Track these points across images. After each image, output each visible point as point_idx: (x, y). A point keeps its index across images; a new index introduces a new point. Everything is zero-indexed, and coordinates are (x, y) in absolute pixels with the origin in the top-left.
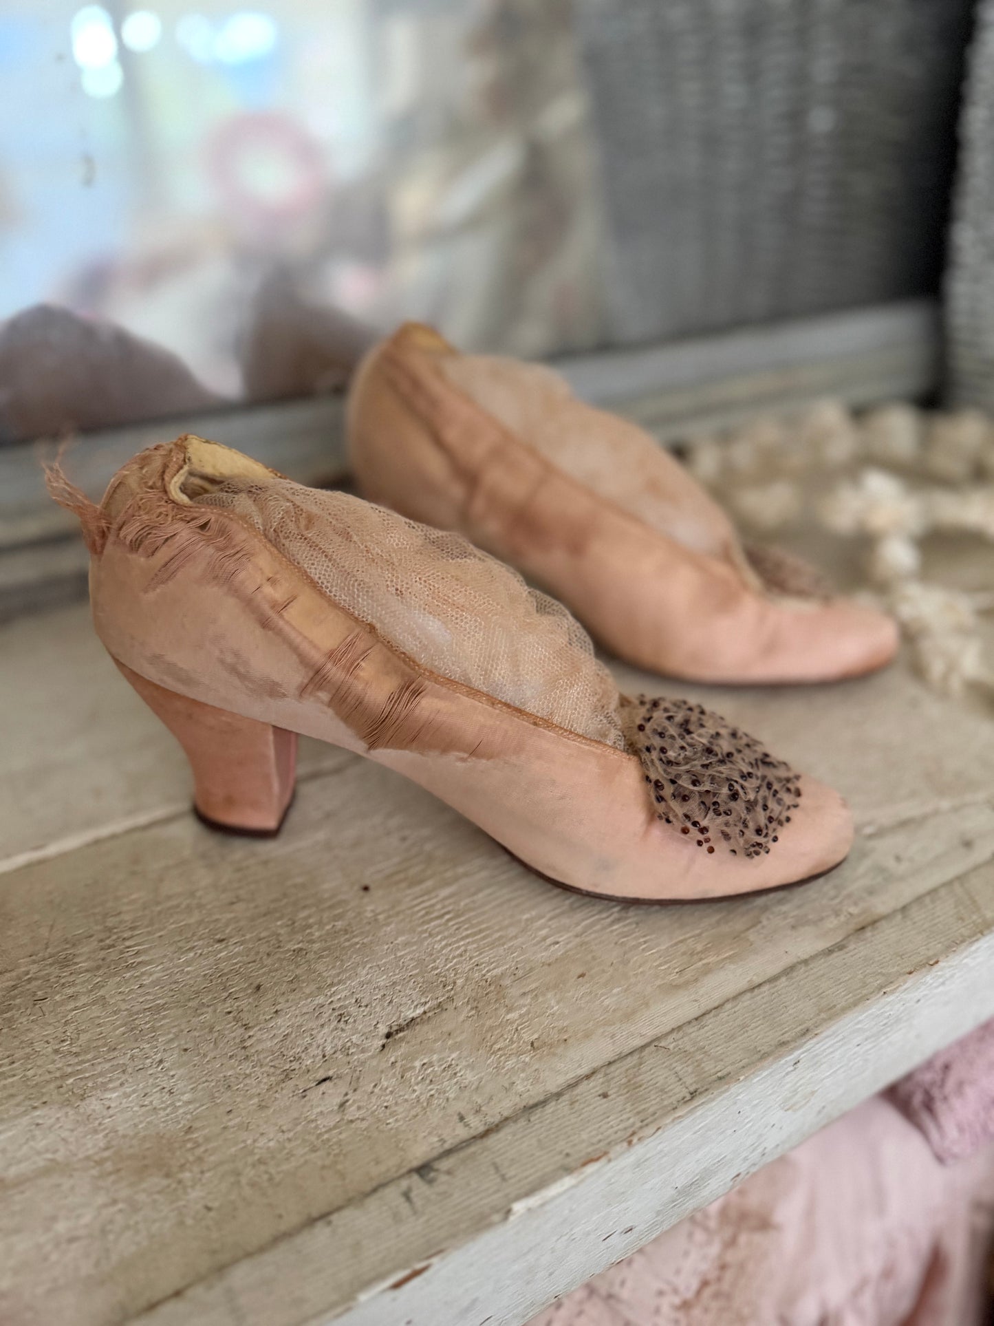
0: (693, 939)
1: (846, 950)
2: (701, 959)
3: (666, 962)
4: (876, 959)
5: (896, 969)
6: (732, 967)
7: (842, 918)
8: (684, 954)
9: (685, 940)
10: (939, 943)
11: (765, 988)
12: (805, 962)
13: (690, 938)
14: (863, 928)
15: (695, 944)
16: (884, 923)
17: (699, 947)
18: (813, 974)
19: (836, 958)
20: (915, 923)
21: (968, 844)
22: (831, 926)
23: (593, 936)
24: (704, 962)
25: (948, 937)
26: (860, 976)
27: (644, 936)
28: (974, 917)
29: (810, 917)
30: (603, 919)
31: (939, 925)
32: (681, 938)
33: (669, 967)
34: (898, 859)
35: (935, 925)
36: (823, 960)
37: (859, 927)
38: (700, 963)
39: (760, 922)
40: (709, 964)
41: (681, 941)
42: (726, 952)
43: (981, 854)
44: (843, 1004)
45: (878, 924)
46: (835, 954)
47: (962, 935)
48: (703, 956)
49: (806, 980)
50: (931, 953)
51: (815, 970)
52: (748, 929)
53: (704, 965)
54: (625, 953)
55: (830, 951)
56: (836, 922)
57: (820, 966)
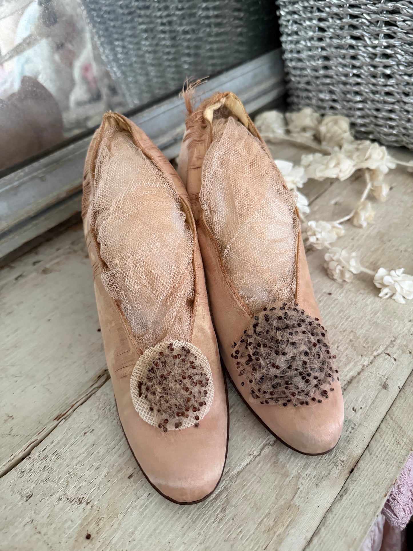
0: (266, 518)
1: (349, 492)
2: (275, 533)
3: (256, 544)
4: (367, 492)
5: (378, 495)
6: (293, 531)
7: (339, 467)
8: (264, 532)
9: (262, 520)
10: (393, 467)
11: (315, 541)
12: (330, 510)
13: (265, 517)
14: (352, 470)
15: (269, 521)
16: (361, 462)
17: (272, 523)
18: (337, 518)
19: (346, 500)
20: (377, 456)
21: (385, 386)
22: (335, 476)
23: (210, 540)
24: (277, 534)
25: (396, 460)
26: (362, 510)
27: (239, 527)
28: (405, 440)
29: (323, 473)
30: (214, 522)
31: (389, 453)
32: (260, 520)
33: (259, 546)
34: (354, 410)
35: (387, 454)
36: (339, 505)
37: (350, 470)
38: (276, 536)
39: (299, 488)
40: (280, 535)
41: (261, 523)
42: (287, 521)
43: (394, 391)
44: (359, 535)
45: (359, 464)
46: (344, 498)
47: (403, 456)
48: (275, 530)
49: (335, 525)
50: (391, 476)
51: (338, 515)
52: (294, 497)
53: (277, 536)
54: (232, 546)
55: (340, 496)
56: (337, 471)
57: (338, 509)
